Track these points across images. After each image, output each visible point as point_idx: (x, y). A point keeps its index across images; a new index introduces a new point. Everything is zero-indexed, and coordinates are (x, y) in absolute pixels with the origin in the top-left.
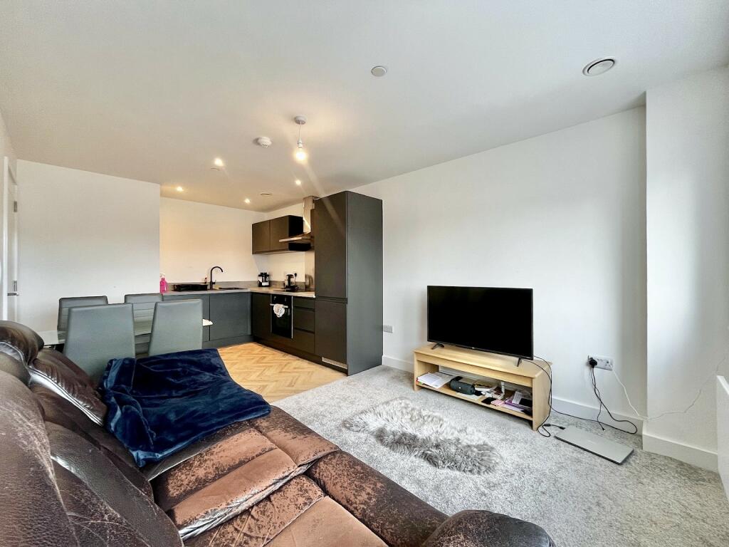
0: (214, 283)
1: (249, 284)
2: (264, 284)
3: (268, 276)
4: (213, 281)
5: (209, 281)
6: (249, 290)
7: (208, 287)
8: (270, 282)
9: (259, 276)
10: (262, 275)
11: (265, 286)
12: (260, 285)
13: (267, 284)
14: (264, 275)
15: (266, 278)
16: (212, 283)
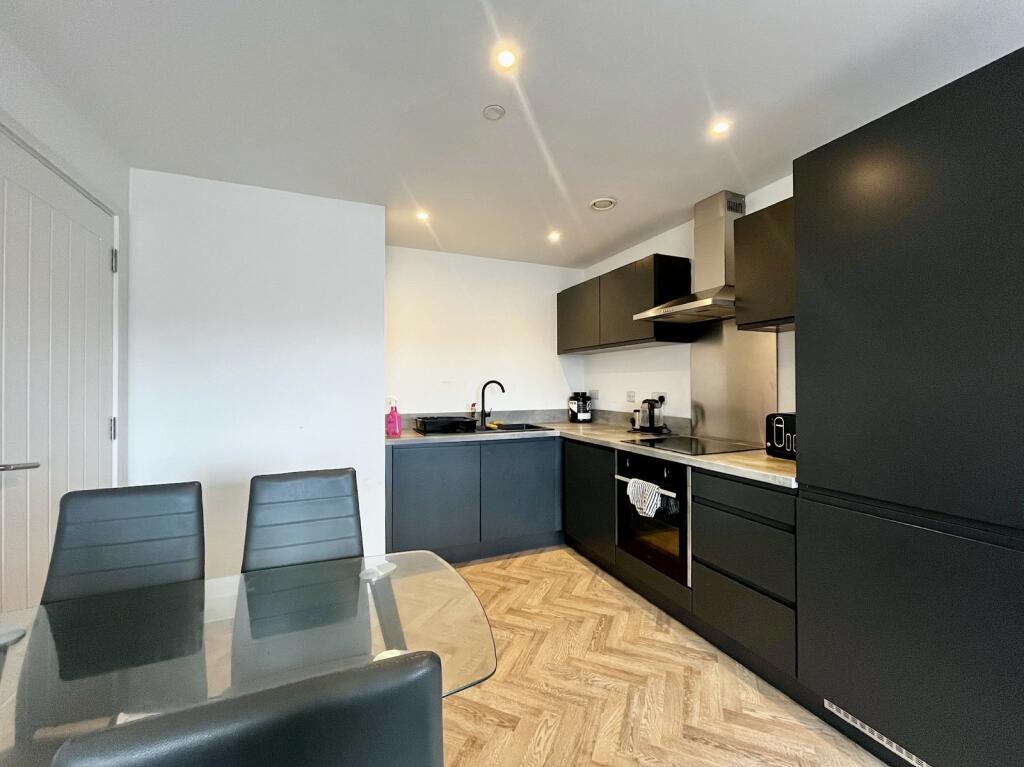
0: (489, 415)
1: (553, 415)
2: (581, 416)
3: (589, 399)
4: (487, 410)
5: (479, 409)
6: (556, 433)
7: (478, 424)
8: (593, 412)
9: (572, 399)
10: (576, 397)
11: (584, 421)
12: (573, 418)
13: (587, 416)
14: (582, 398)
15: (585, 403)
16: (485, 415)
